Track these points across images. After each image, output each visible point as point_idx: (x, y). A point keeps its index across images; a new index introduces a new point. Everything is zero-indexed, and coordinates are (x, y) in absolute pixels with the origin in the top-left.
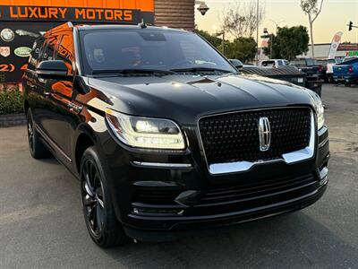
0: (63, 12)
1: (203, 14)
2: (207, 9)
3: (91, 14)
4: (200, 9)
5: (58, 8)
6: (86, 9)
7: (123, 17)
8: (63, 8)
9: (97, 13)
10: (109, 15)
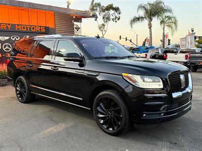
0: (9, 27)
1: (78, 30)
2: (79, 28)
3: (24, 28)
4: (76, 28)
5: (6, 24)
6: (21, 25)
7: (40, 30)
8: (9, 24)
9: (27, 28)
10: (33, 28)
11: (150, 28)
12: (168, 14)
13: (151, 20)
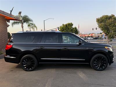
11: (23, 28)
12: (31, 22)
13: (23, 24)
